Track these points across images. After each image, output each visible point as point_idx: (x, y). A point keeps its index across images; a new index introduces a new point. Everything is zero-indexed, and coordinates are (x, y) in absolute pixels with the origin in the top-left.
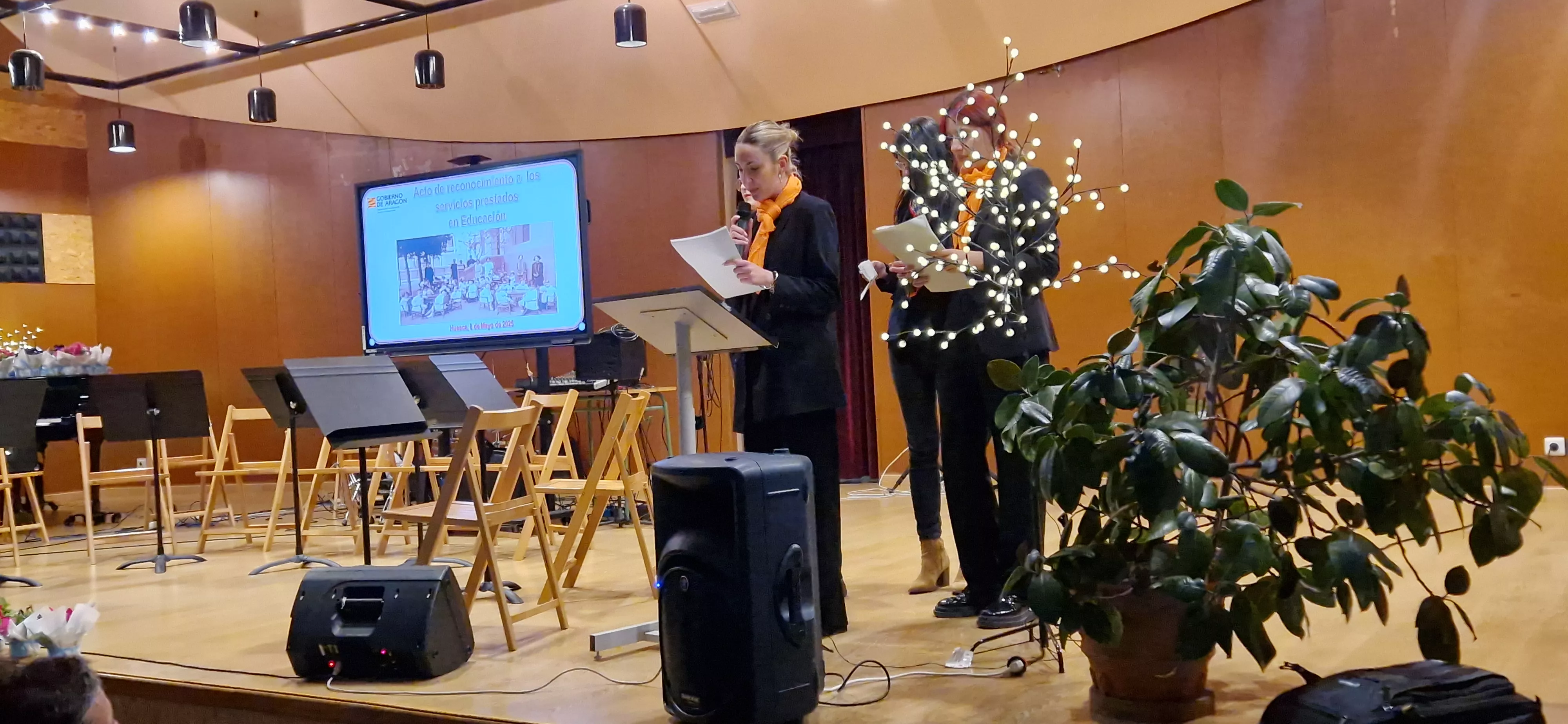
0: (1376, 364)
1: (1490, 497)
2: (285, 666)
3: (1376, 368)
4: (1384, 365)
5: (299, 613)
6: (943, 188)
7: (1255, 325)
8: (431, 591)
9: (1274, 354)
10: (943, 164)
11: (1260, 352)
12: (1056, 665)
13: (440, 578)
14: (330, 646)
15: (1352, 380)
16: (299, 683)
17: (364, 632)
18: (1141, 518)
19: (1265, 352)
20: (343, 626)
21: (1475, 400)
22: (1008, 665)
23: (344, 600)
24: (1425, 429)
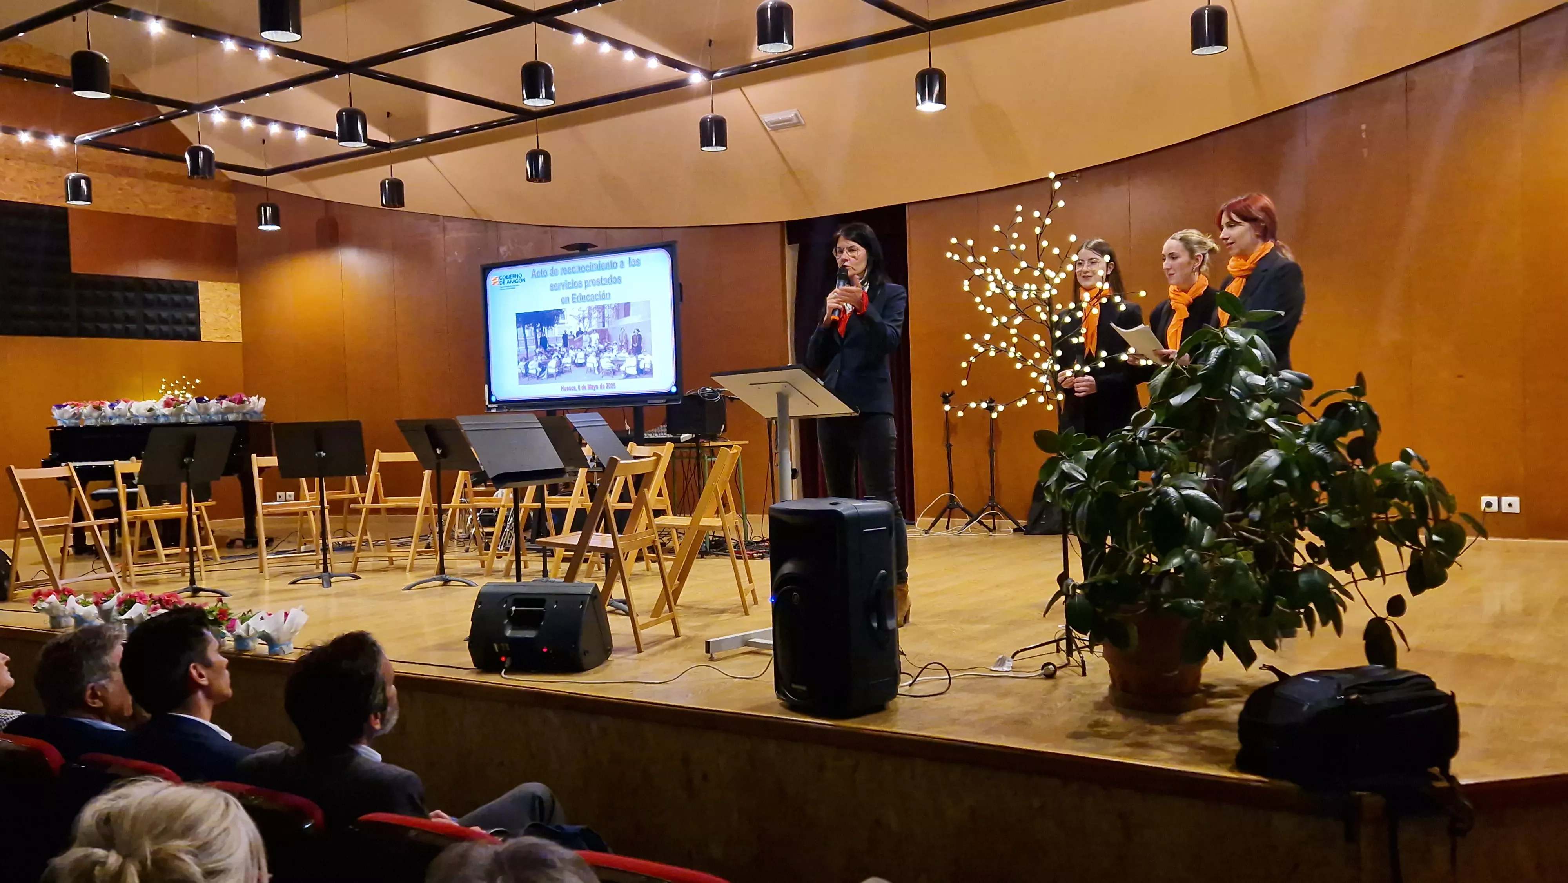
0: (1340, 439)
1: (1424, 543)
2: (467, 659)
3: (1340, 443)
4: (1345, 440)
5: (477, 617)
6: (998, 291)
7: (1246, 407)
8: (582, 603)
9: (1260, 430)
10: (997, 271)
11: (1249, 428)
12: (1080, 671)
13: (590, 593)
14: (502, 645)
15: (1320, 452)
16: (478, 673)
17: (530, 634)
18: (1152, 555)
19: (1253, 427)
20: (513, 629)
21: (1415, 469)
22: (1042, 670)
23: (514, 608)
24: (1375, 491)
